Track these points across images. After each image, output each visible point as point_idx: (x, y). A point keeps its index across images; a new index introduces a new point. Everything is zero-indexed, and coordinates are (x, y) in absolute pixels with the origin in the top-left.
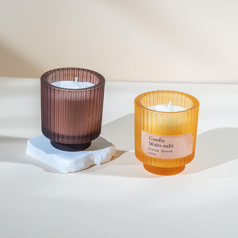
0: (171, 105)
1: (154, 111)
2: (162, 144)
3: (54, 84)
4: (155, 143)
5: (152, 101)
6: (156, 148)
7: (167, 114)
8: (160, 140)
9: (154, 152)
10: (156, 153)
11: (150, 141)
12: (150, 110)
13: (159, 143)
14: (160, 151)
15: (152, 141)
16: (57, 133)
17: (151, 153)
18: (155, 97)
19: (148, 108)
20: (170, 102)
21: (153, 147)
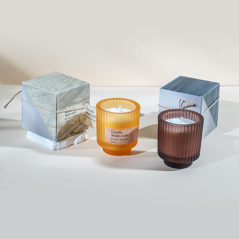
0: (121, 107)
1: (109, 112)
2: (121, 135)
3: (167, 120)
4: (116, 134)
5: (109, 105)
6: (117, 138)
7: (120, 114)
8: (119, 132)
9: (115, 141)
10: (117, 141)
11: (112, 134)
12: (106, 111)
13: (118, 134)
14: (119, 140)
15: (114, 133)
16: (170, 155)
17: (112, 142)
18: (109, 103)
19: (105, 110)
20: (120, 106)
21: (114, 138)
